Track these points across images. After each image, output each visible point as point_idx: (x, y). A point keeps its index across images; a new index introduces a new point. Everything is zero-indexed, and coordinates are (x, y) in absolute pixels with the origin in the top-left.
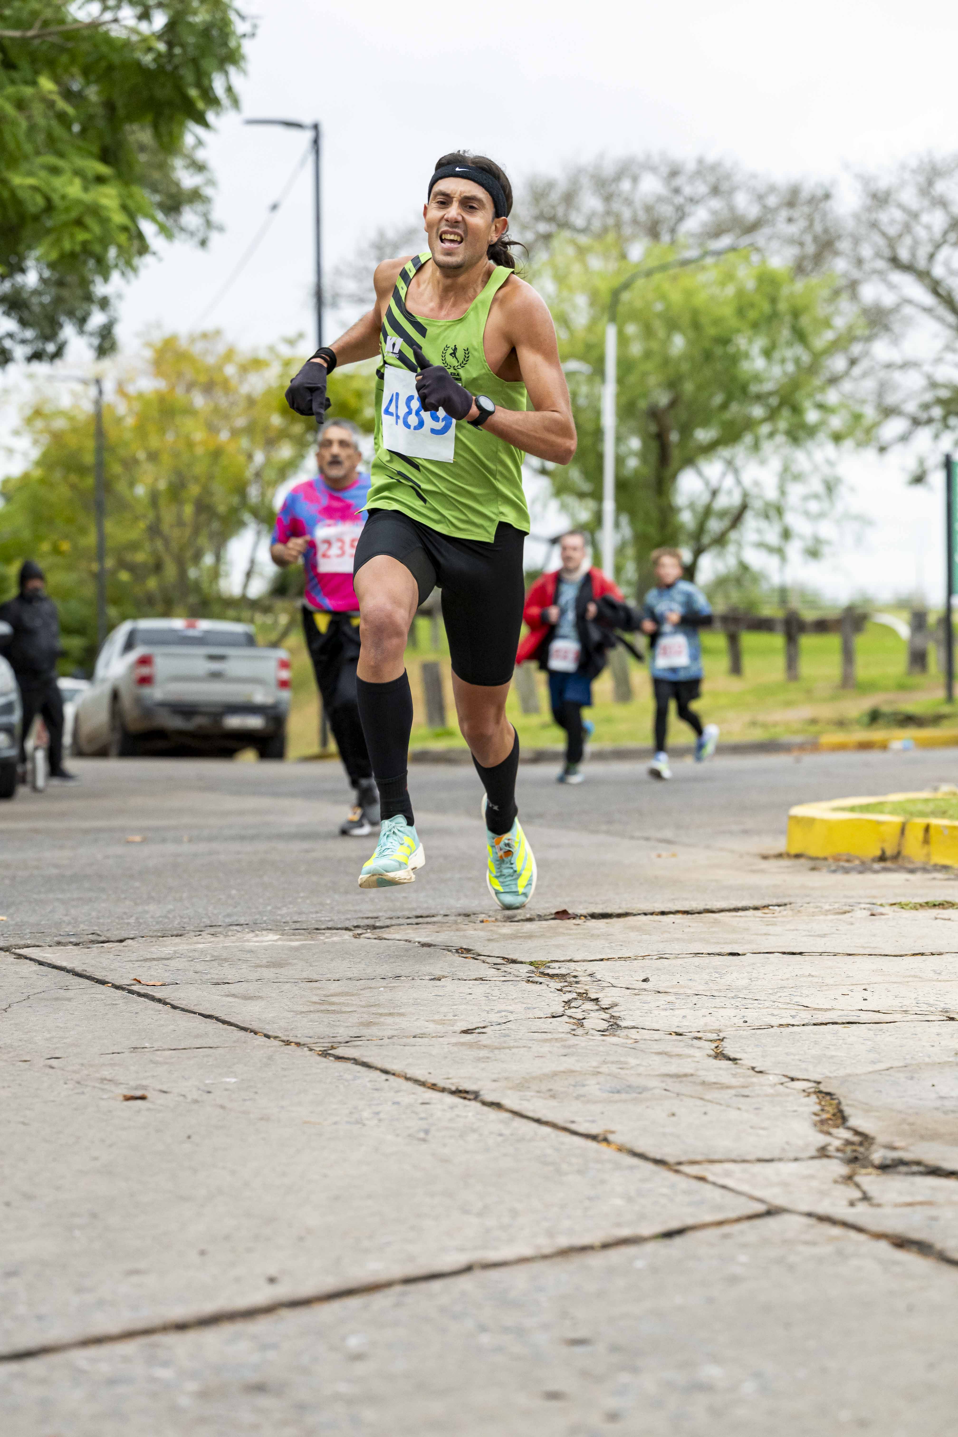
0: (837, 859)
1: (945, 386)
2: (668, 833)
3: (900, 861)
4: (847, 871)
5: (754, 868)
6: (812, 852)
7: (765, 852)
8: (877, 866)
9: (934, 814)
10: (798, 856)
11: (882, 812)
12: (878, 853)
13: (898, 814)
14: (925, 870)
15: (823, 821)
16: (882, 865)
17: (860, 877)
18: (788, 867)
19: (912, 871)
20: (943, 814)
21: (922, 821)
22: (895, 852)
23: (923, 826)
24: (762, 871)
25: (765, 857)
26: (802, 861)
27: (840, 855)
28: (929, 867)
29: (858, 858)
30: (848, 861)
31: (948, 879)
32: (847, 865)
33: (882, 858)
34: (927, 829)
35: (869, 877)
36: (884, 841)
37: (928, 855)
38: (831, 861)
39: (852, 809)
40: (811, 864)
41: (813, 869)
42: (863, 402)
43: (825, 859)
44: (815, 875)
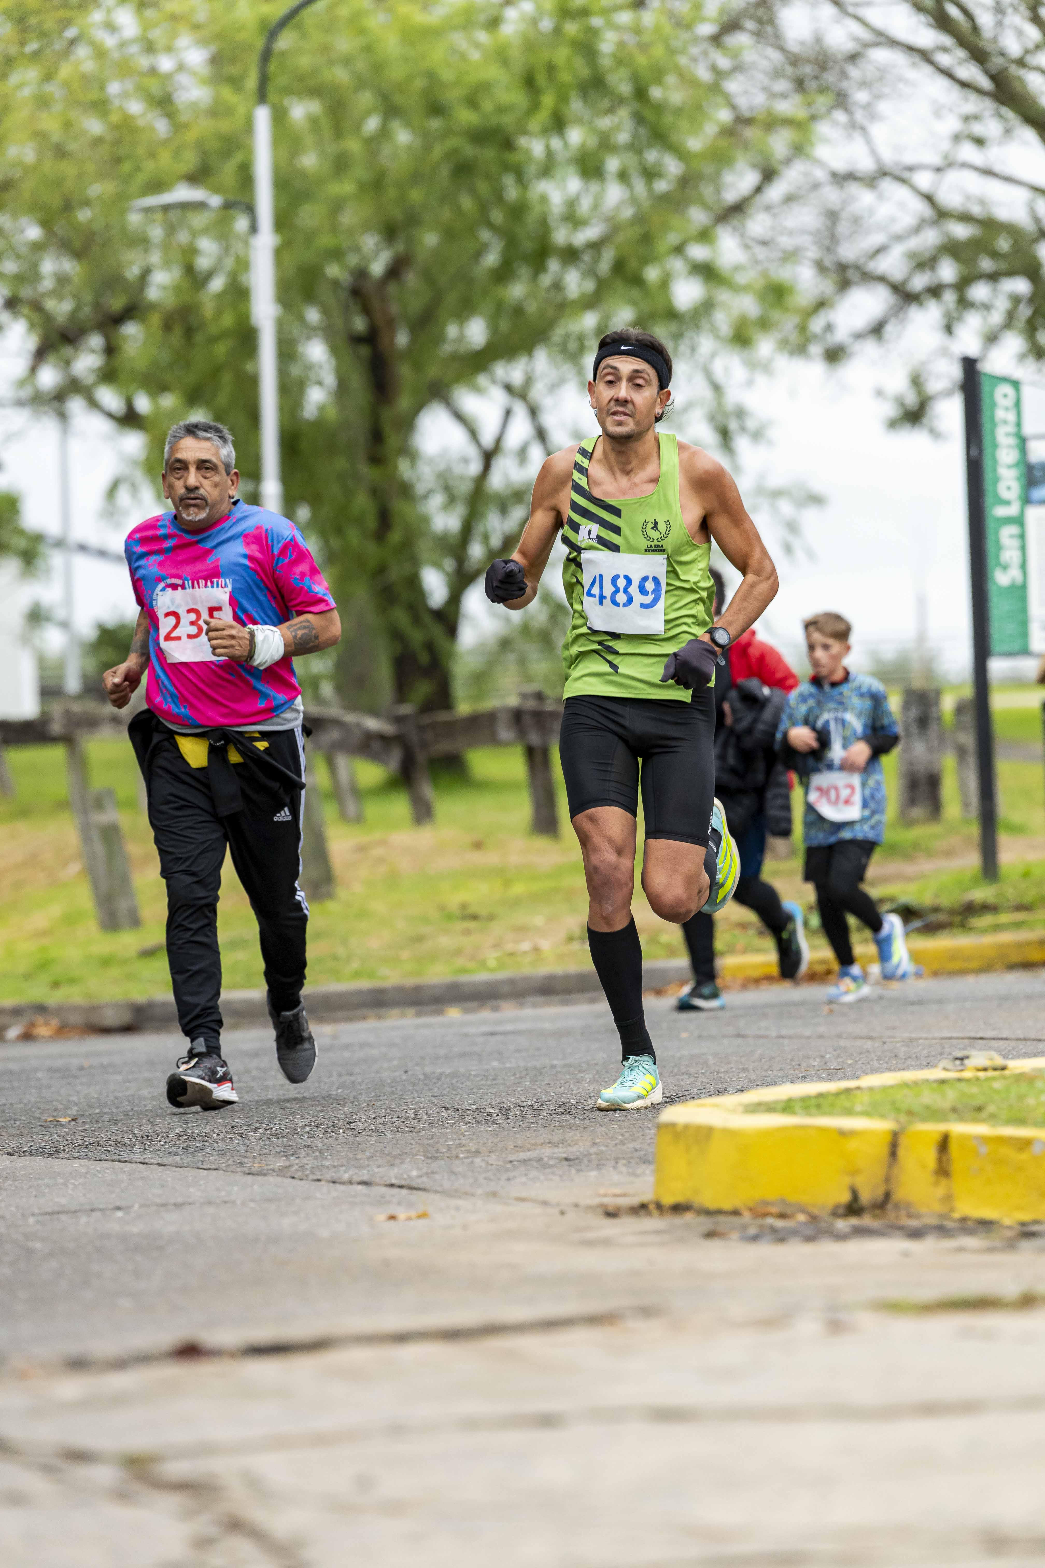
0: (759, 1211)
1: (965, 218)
2: (411, 1171)
3: (891, 1214)
4: (780, 1237)
5: (590, 1235)
6: (709, 1199)
7: (611, 1202)
8: (842, 1225)
9: (956, 1112)
10: (678, 1209)
11: (849, 1112)
12: (845, 1197)
13: (883, 1116)
14: (942, 1231)
15: (730, 1133)
16: (854, 1221)
17: (808, 1249)
18: (658, 1232)
19: (916, 1234)
20: (977, 1111)
21: (934, 1129)
22: (880, 1193)
23: (937, 1137)
24: (606, 1243)
25: (611, 1214)
26: (689, 1217)
27: (765, 1203)
28: (950, 1224)
29: (803, 1210)
30: (782, 1216)
31: (991, 1250)
32: (779, 1223)
33: (853, 1209)
34: (944, 1144)
35: (827, 1248)
36: (854, 1172)
37: (948, 1198)
38: (747, 1216)
39: (787, 1107)
40: (706, 1223)
41: (710, 1235)
42: (790, 256)
43: (736, 1213)
44: (715, 1245)
